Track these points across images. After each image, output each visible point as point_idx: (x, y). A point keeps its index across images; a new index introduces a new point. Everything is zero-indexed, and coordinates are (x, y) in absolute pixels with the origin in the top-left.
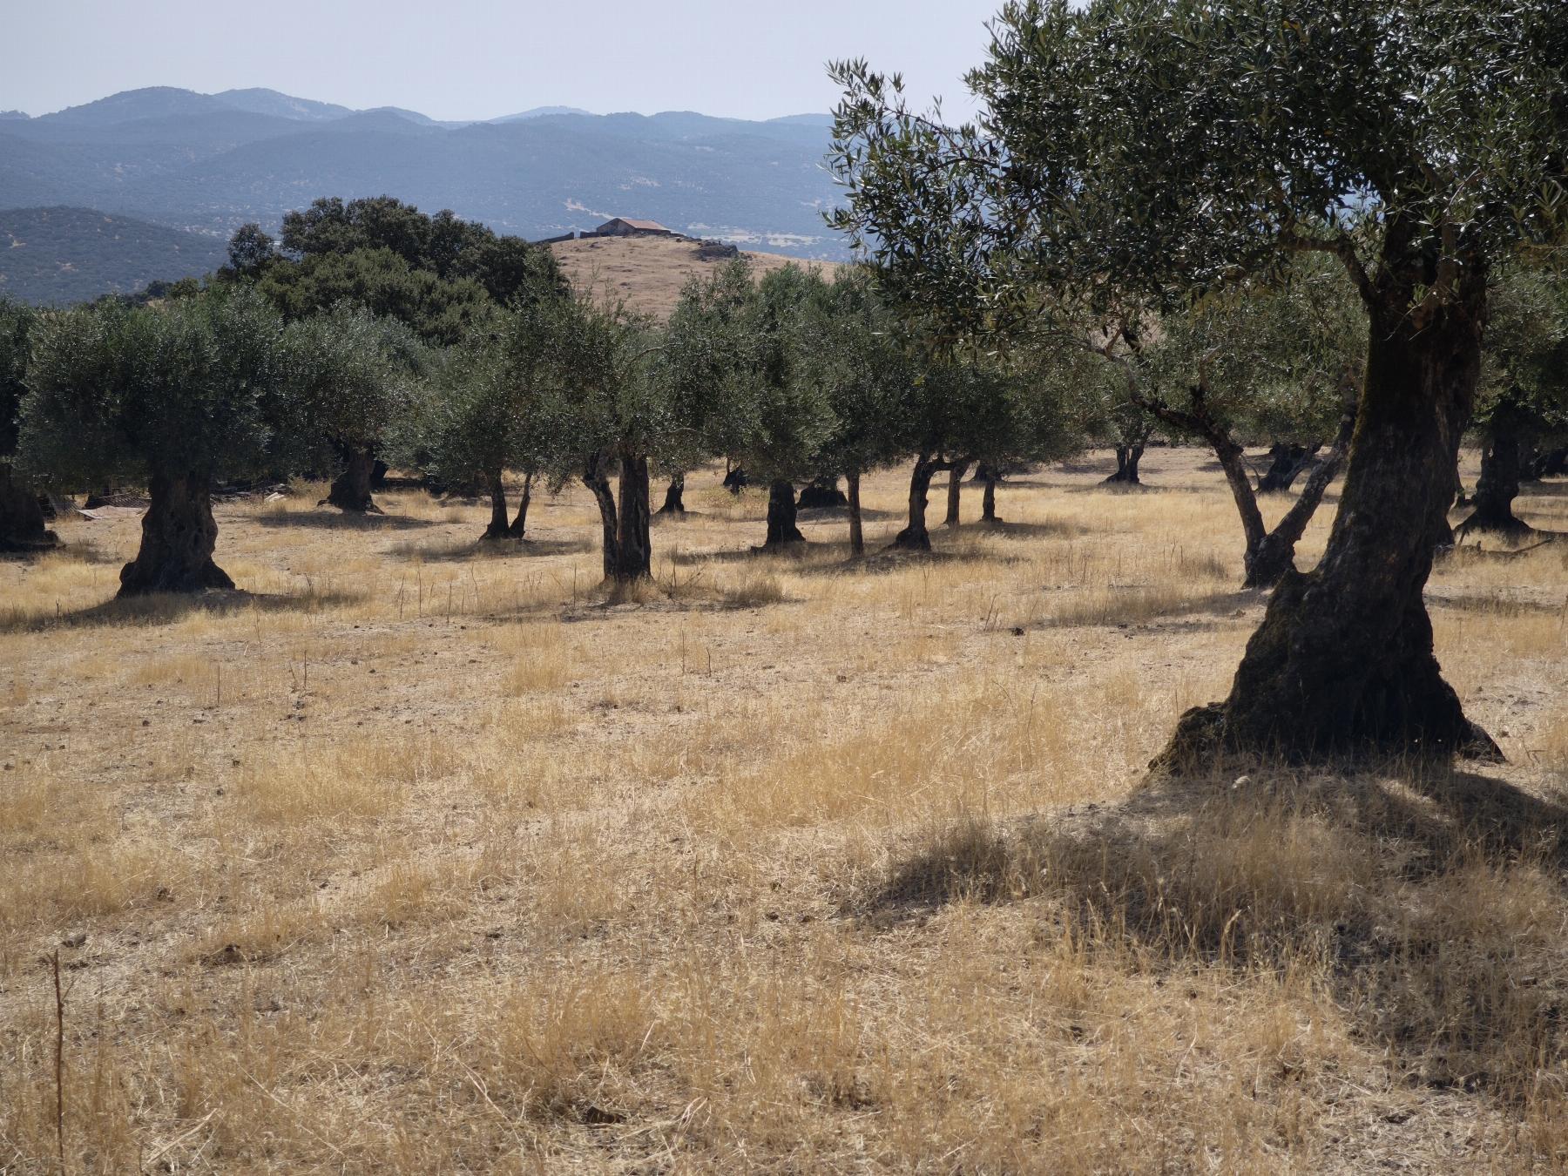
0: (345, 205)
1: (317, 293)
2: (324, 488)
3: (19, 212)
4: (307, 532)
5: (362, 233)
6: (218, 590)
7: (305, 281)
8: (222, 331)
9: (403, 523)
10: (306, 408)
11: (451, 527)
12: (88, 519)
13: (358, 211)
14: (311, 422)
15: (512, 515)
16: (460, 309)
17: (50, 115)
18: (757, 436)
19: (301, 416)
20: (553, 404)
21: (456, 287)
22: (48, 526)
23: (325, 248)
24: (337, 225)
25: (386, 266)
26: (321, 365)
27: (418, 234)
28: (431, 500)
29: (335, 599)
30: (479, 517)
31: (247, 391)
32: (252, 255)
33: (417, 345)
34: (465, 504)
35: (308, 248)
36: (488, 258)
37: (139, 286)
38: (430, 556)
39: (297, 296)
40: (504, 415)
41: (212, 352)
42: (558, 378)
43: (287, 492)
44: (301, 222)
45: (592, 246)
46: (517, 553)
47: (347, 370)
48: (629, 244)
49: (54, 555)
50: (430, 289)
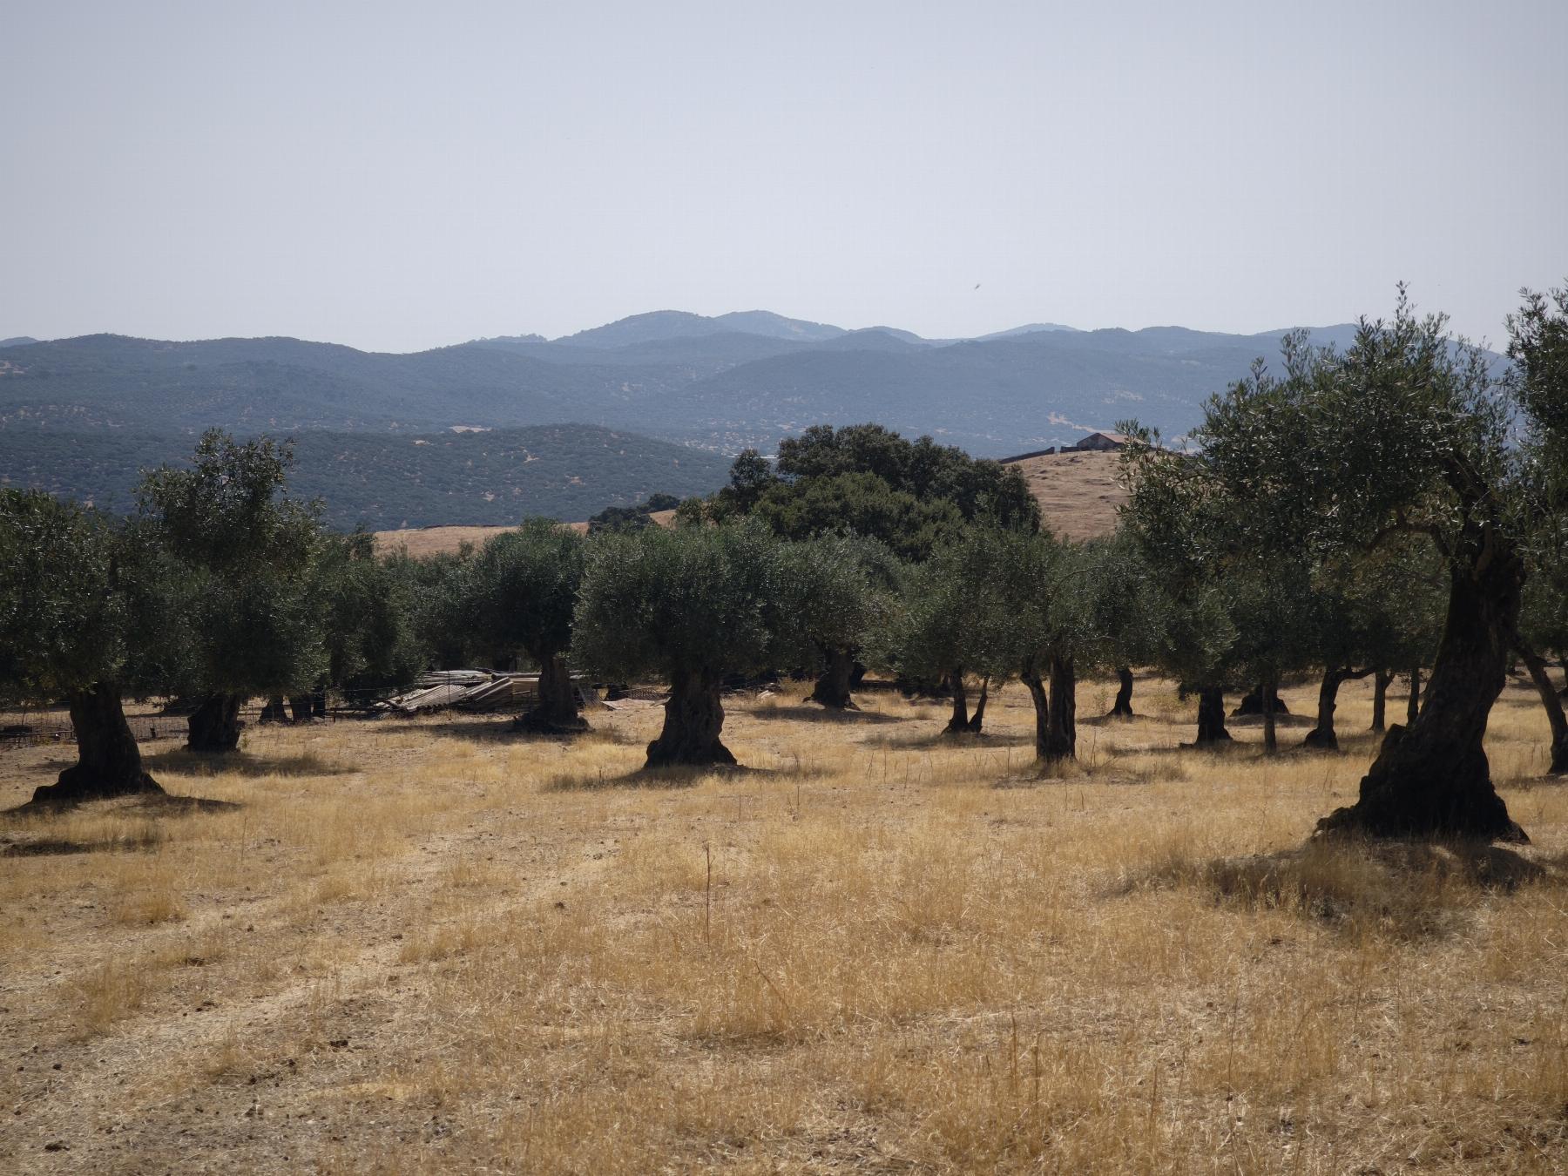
0: (835, 431)
1: (808, 512)
2: (809, 687)
3: (535, 429)
4: (793, 724)
5: (849, 457)
6: (723, 765)
7: (798, 502)
8: (733, 553)
9: (877, 718)
10: (798, 617)
11: (918, 723)
12: (610, 709)
13: (846, 438)
14: (802, 627)
15: (971, 714)
16: (934, 527)
17: (565, 338)
18: (1163, 645)
19: (794, 622)
20: (996, 617)
21: (931, 507)
22: (579, 714)
23: (815, 471)
24: (827, 449)
25: (870, 489)
26: (811, 581)
27: (900, 458)
28: (903, 700)
29: (818, 773)
30: (943, 714)
31: (752, 602)
32: (751, 477)
33: (893, 561)
34: (933, 704)
35: (801, 471)
36: (963, 479)
37: (640, 499)
38: (898, 745)
39: (790, 515)
40: (956, 624)
41: (725, 569)
42: (1001, 593)
43: (777, 690)
44: (795, 448)
45: (1072, 460)
46: (974, 744)
47: (832, 584)
48: (1109, 458)
49: (588, 737)
50: (908, 508)
